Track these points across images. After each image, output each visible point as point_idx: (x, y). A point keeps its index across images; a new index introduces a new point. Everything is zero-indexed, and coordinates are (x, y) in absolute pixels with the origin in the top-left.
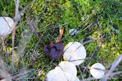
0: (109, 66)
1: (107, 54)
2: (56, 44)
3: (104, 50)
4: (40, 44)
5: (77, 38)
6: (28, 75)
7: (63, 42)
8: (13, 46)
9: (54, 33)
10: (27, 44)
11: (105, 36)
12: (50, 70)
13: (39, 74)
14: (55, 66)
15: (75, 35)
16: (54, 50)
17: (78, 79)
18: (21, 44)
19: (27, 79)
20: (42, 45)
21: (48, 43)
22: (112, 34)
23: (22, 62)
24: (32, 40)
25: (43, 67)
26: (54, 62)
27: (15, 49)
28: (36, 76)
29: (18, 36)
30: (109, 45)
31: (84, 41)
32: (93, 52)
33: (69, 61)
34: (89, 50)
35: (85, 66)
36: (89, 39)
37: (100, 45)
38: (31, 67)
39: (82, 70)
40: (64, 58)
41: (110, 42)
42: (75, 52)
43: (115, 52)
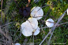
0: (57, 20)
2: (26, 8)
3: (54, 11)
4: (17, 7)
5: (38, 4)
7: (30, 7)
9: (25, 2)
11: (54, 3)
12: (23, 22)
13: (17, 25)
14: (26, 20)
15: (37, 2)
16: (25, 11)
17: (39, 28)
18: (6, 7)
19: (10, 27)
21: (22, 7)
22: (58, 2)
23: (7, 18)
25: (19, 21)
26: (25, 18)
28: (15, 26)
30: (56, 8)
31: (42, 6)
32: (47, 12)
33: (34, 17)
34: (45, 11)
35: (43, 20)
36: (45, 5)
37: (51, 9)
38: (12, 21)
40: (31, 16)
41: (57, 7)
42: (37, 12)
43: (60, 13)
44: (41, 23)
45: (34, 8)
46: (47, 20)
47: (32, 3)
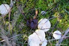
0: (64, 32)
1: (63, 25)
2: (34, 20)
3: (61, 23)
4: (24, 19)
5: (46, 16)
6: (18, 37)
7: (38, 19)
8: (9, 21)
9: (32, 13)
10: (17, 20)
12: (30, 34)
13: (24, 37)
14: (33, 32)
15: (44, 14)
16: (33, 23)
18: (14, 19)
19: (17, 39)
20: (25, 20)
21: (29, 19)
22: (65, 14)
23: (14, 30)
24: (20, 17)
25: (26, 33)
26: (32, 30)
27: (10, 23)
28: (22, 38)
29: (12, 15)
30: (64, 20)
31: (50, 18)
32: (54, 24)
33: (41, 29)
34: (53, 23)
35: (50, 32)
36: (52, 17)
37: (58, 20)
38: (19, 33)
39: (48, 34)
40: (38, 28)
41: (64, 18)
42: (44, 24)
43: (67, 24)
44: (49, 35)
45: (41, 20)
46: (55, 32)
47: (39, 15)
